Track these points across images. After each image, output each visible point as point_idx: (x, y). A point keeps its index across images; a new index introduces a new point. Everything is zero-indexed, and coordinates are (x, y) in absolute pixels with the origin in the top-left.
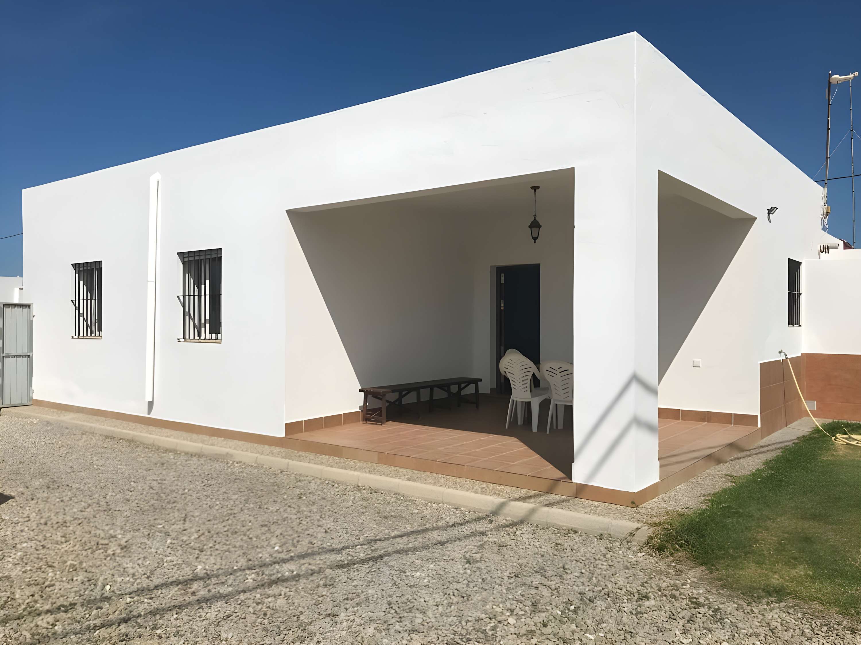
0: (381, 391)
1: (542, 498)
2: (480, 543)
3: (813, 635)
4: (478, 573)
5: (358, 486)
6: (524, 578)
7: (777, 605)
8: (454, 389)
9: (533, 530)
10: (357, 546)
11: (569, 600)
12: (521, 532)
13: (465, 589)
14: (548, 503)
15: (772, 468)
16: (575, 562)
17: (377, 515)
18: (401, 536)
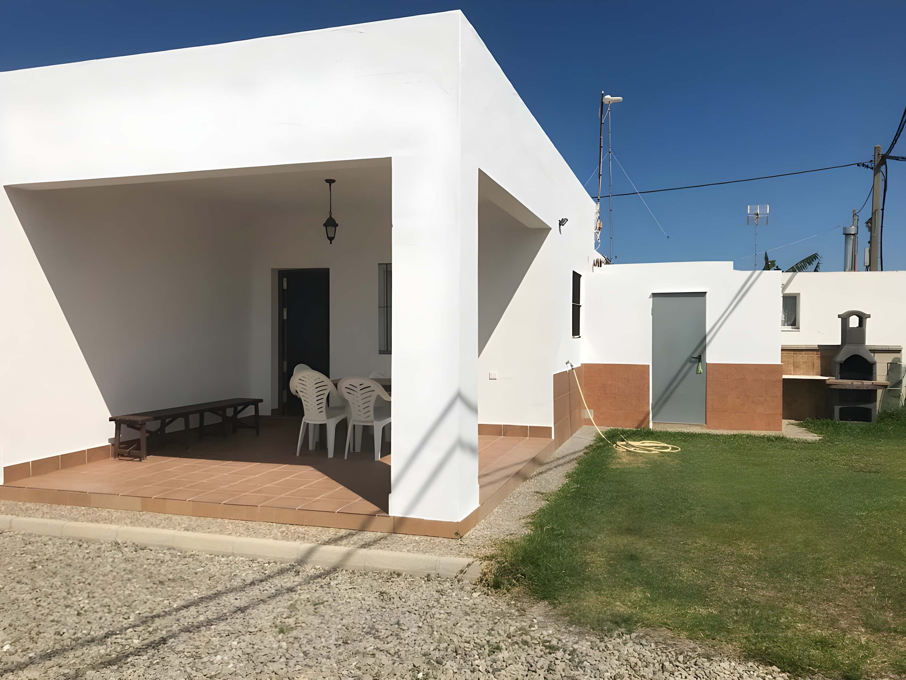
0: (140, 419)
1: (355, 538)
2: (289, 603)
3: (674, 668)
4: (296, 645)
5: (117, 543)
6: (355, 644)
7: (629, 636)
8: (230, 412)
9: (350, 578)
10: (127, 629)
11: (414, 666)
12: (336, 582)
13: (285, 669)
14: (363, 543)
15: (577, 482)
16: (408, 613)
17: (148, 580)
18: (186, 607)
